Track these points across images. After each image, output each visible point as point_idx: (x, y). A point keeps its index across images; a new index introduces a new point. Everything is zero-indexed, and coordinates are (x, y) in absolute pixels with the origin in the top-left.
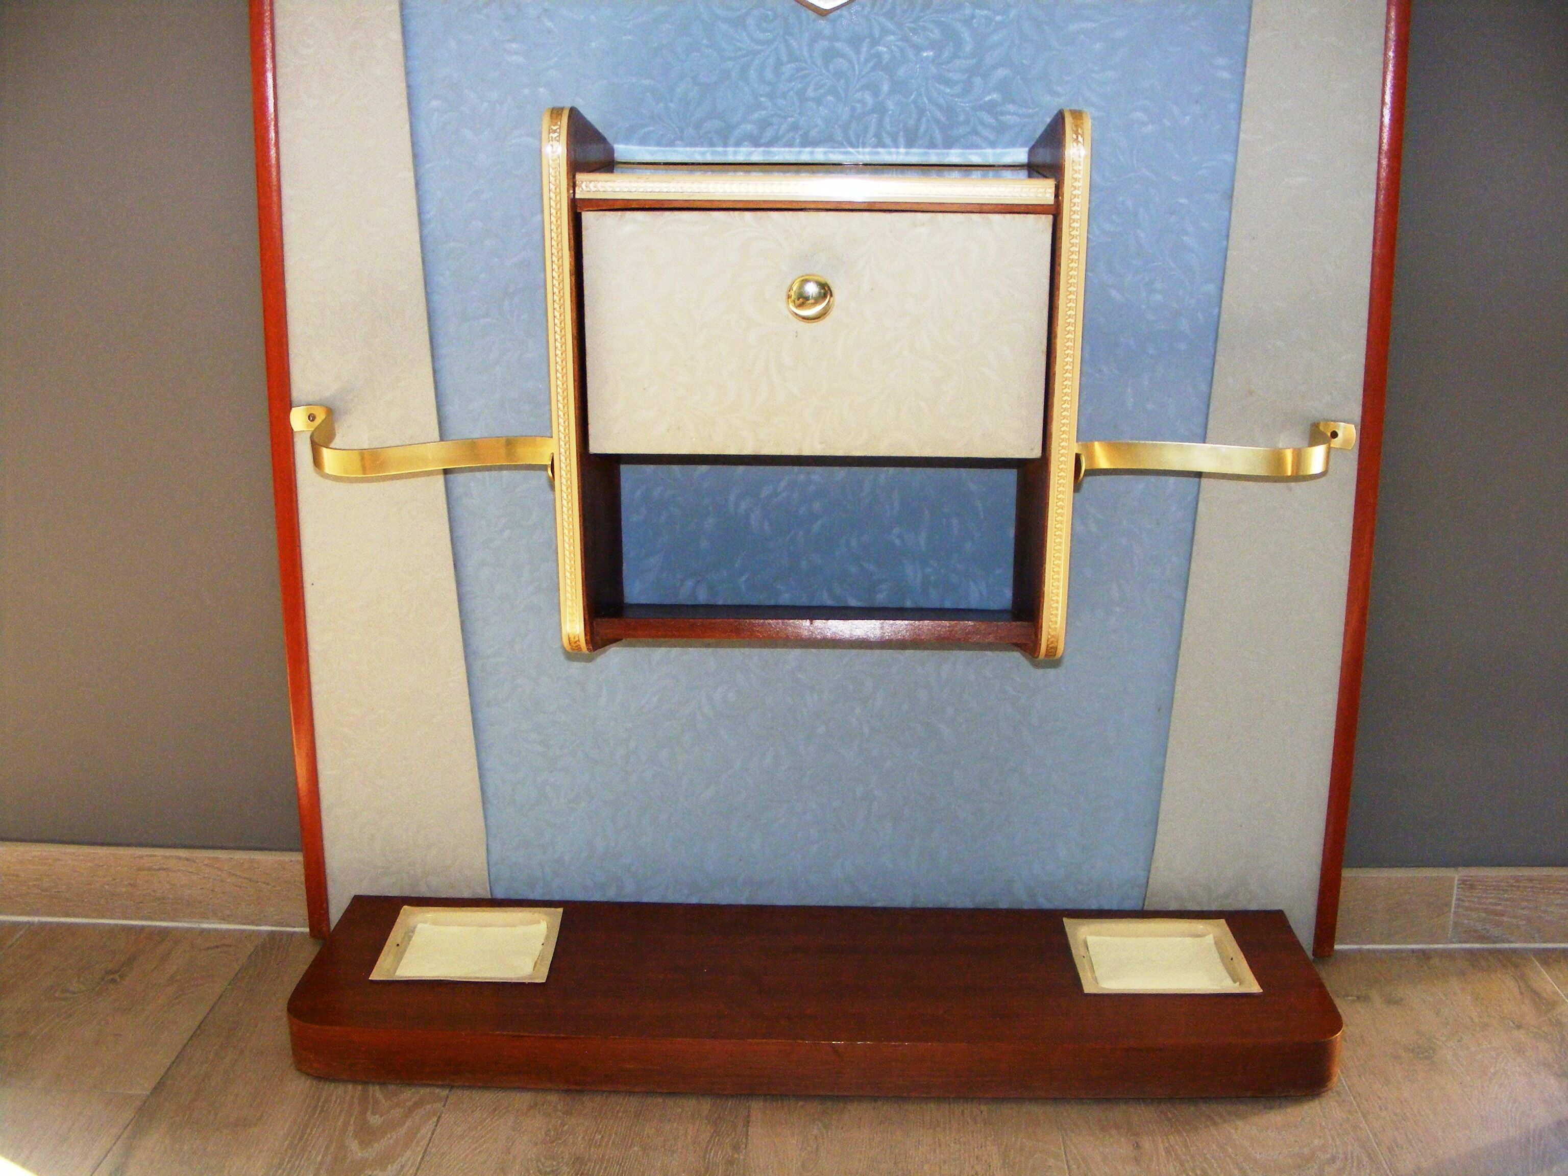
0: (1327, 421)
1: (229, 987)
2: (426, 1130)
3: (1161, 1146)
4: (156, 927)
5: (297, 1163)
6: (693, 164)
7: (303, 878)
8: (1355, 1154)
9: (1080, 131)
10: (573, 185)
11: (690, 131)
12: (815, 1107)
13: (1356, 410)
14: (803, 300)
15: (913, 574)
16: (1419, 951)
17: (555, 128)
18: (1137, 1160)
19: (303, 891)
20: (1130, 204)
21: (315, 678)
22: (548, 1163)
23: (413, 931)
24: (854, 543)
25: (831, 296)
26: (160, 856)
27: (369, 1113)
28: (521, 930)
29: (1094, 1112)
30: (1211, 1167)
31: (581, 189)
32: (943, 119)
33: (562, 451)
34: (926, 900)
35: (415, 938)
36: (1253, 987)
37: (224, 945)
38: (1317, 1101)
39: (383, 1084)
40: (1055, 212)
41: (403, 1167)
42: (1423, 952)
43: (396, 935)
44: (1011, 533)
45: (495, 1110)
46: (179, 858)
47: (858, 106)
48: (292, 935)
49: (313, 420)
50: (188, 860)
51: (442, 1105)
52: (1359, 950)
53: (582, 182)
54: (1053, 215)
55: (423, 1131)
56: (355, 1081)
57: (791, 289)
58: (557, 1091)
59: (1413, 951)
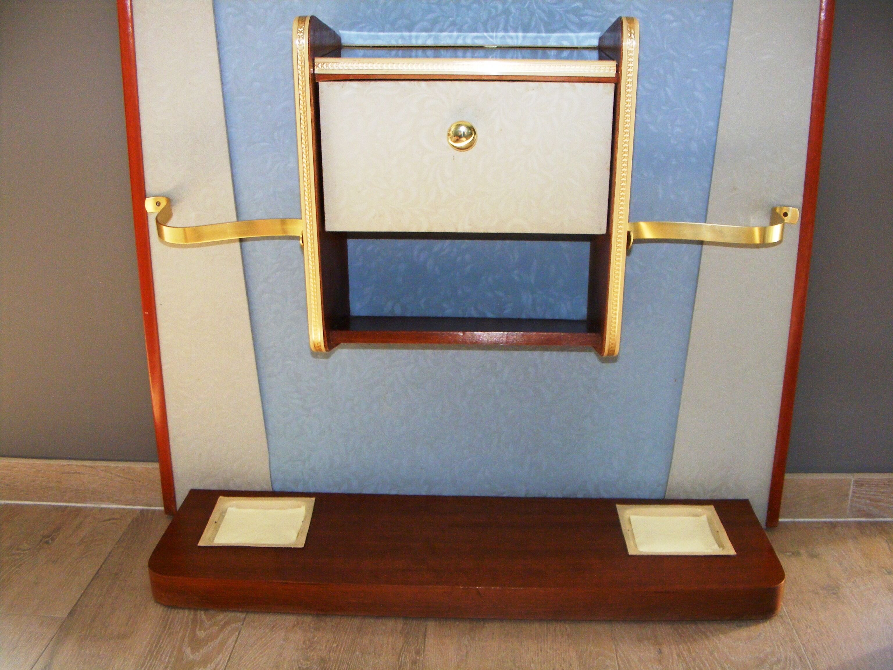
0: (782, 206)
1: (116, 546)
2: (231, 641)
3: (674, 651)
4: (73, 507)
5: (154, 663)
6: (390, 47)
7: (160, 478)
8: (792, 657)
9: (632, 31)
10: (313, 65)
11: (388, 26)
12: (465, 626)
13: (799, 200)
14: (458, 137)
15: (526, 298)
16: (829, 522)
17: (301, 30)
18: (660, 662)
19: (160, 486)
20: (662, 72)
21: (164, 361)
22: (304, 663)
23: (225, 512)
24: (490, 279)
25: (475, 133)
26: (75, 465)
27: (197, 629)
28: (290, 511)
29: (635, 630)
30: (705, 665)
31: (318, 68)
32: (546, 19)
33: (308, 231)
34: (534, 493)
35: (227, 516)
36: (731, 551)
37: (114, 519)
38: (768, 622)
39: (206, 610)
40: (616, 81)
41: (217, 665)
42: (831, 523)
43: (215, 516)
44: (587, 273)
45: (273, 627)
46: (86, 466)
47: (493, 10)
48: (154, 511)
49: (159, 206)
50: (92, 467)
51: (242, 623)
52: (793, 522)
53: (319, 64)
54: (615, 84)
55: (230, 641)
56: (189, 609)
57: (450, 130)
58: (310, 614)
59: (825, 522)
